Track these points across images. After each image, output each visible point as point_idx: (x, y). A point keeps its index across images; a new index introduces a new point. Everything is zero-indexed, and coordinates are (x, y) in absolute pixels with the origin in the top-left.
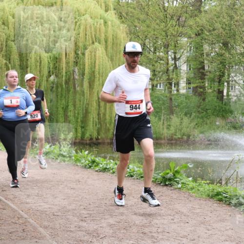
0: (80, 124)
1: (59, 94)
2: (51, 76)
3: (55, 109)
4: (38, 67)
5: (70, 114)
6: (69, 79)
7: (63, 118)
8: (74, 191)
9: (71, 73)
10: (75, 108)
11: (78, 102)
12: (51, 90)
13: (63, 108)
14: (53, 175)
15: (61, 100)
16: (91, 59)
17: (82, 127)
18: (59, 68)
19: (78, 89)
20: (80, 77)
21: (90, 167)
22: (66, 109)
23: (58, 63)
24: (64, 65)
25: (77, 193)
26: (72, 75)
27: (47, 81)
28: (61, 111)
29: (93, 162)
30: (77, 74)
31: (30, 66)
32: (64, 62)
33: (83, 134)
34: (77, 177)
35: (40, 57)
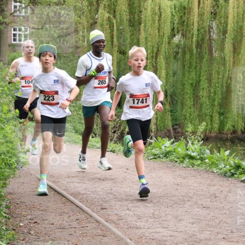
0: (217, 108)
1: (187, 63)
2: (174, 36)
3: (179, 86)
4: (157, 22)
5: (203, 93)
6: (203, 40)
7: (192, 100)
8: (207, 211)
9: (205, 31)
10: (211, 85)
11: (215, 76)
12: (175, 57)
13: (192, 84)
14: (176, 187)
15: (189, 72)
16: (238, 8)
17: (221, 114)
18: (187, 24)
19: (216, 54)
20: (219, 36)
21: (233, 175)
22: (196, 86)
23: (186, 15)
24: (195, 18)
25: (212, 214)
26: (208, 33)
27: (169, 43)
28: (189, 89)
29: (238, 167)
30: (216, 32)
31: (145, 21)
32: (197, 14)
33: (222, 124)
34: (213, 189)
35: (160, 6)
